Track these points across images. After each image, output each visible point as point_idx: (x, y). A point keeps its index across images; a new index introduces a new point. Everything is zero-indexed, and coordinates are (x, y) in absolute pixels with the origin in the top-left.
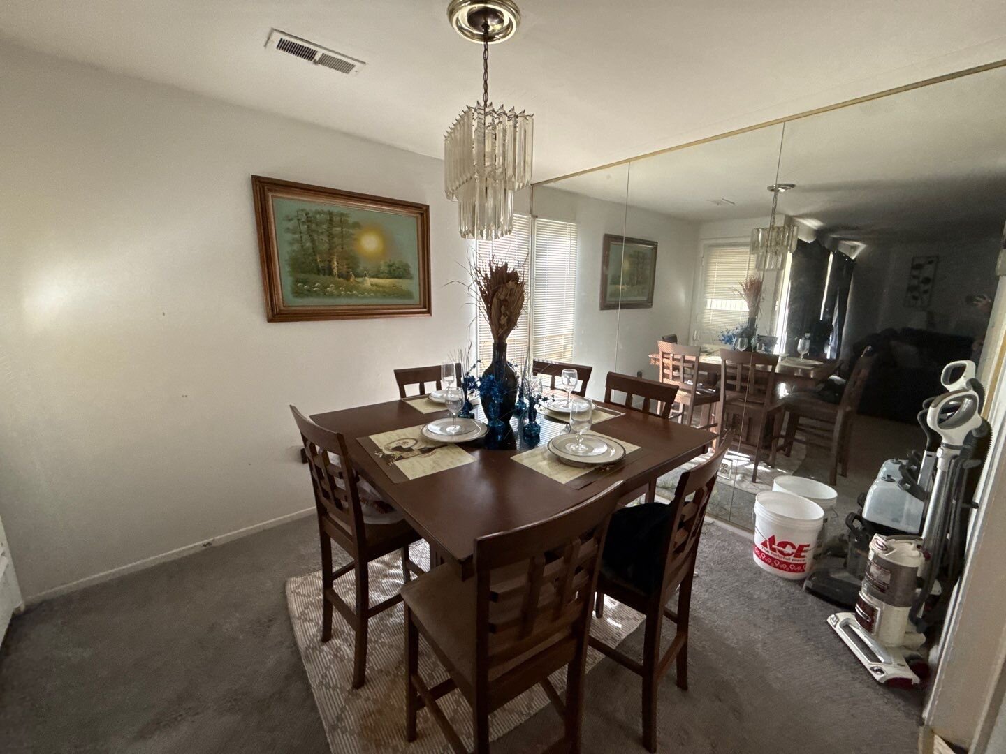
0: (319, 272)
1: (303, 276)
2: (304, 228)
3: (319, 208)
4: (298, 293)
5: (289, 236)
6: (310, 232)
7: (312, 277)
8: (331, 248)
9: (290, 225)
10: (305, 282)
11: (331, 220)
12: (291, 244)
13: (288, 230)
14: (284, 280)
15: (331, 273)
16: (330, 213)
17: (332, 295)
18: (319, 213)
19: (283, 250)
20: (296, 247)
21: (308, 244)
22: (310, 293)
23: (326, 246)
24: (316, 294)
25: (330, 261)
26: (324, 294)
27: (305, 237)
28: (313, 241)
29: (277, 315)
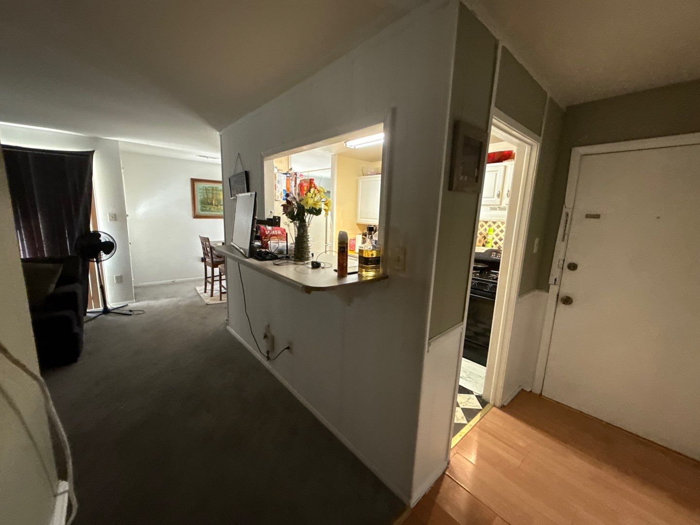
0: (209, 204)
1: (204, 206)
2: (205, 192)
3: (209, 186)
4: (202, 210)
5: (200, 194)
6: (206, 193)
7: (207, 206)
8: (213, 197)
9: (201, 191)
10: (204, 207)
11: (213, 189)
12: (201, 196)
13: (200, 192)
14: (198, 206)
15: (212, 204)
16: (213, 187)
17: (212, 211)
18: (209, 187)
19: (199, 198)
20: (202, 197)
21: (206, 196)
22: (206, 210)
23: (211, 197)
24: (208, 211)
25: (212, 201)
26: (210, 211)
27: (205, 194)
28: (207, 195)
29: (196, 216)
